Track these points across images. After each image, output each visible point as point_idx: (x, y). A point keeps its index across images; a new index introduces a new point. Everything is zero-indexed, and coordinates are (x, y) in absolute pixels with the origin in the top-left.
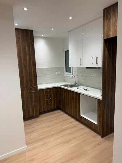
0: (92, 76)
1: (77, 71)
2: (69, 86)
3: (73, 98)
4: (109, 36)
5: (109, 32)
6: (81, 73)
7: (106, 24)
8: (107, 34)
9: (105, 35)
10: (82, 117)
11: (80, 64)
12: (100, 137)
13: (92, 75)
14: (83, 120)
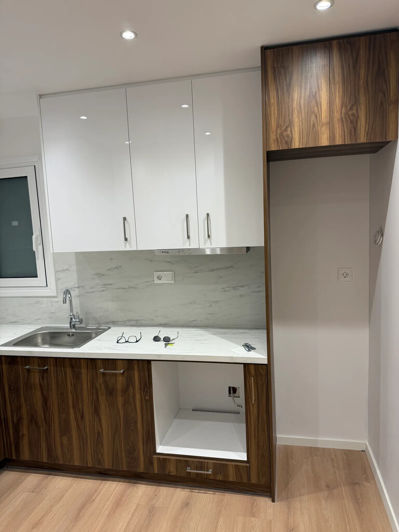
0: (157, 281)
1: (74, 268)
2: (39, 340)
3: (111, 392)
4: (286, 143)
5: (286, 130)
6: (100, 275)
7: (273, 100)
8: (281, 134)
9: (273, 137)
10: (166, 459)
11: (126, 239)
12: (268, 501)
13: (159, 278)
14: (172, 469)
